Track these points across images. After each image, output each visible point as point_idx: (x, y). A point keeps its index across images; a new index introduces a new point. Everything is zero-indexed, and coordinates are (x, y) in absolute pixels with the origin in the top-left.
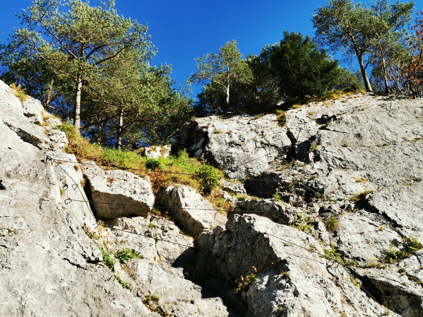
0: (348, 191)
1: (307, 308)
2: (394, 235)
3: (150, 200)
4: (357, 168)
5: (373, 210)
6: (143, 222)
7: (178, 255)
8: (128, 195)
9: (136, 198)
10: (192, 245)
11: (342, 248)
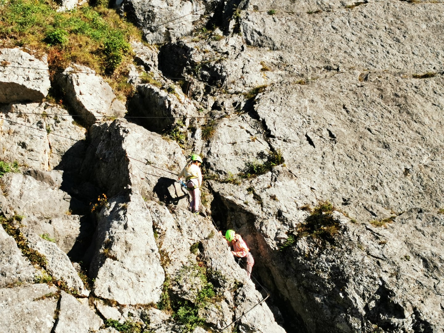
0: (248, 82)
1: (129, 241)
2: (264, 147)
3: (44, 87)
7: (69, 147)
8: (21, 82)
9: (29, 85)
10: (84, 137)
11: (210, 160)
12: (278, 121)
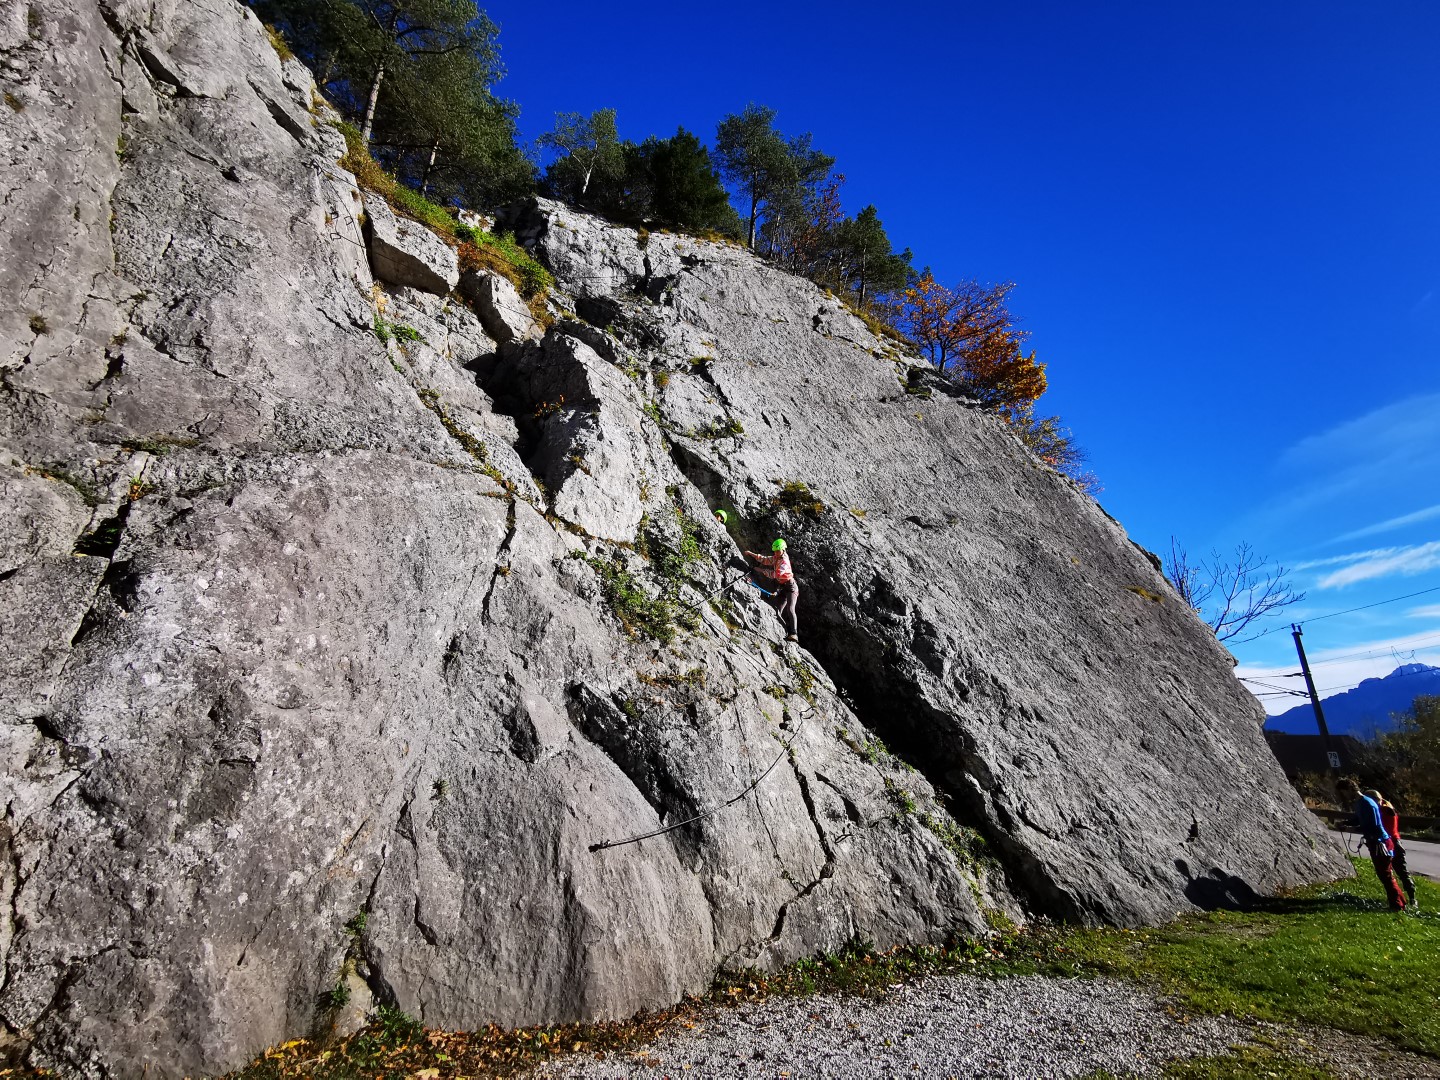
0: (690, 350)
1: (607, 455)
2: (720, 412)
3: (453, 278)
4: (707, 329)
5: (708, 379)
6: (437, 303)
7: (474, 356)
8: (424, 260)
9: (434, 268)
10: (494, 351)
11: (664, 408)
12: (733, 390)
